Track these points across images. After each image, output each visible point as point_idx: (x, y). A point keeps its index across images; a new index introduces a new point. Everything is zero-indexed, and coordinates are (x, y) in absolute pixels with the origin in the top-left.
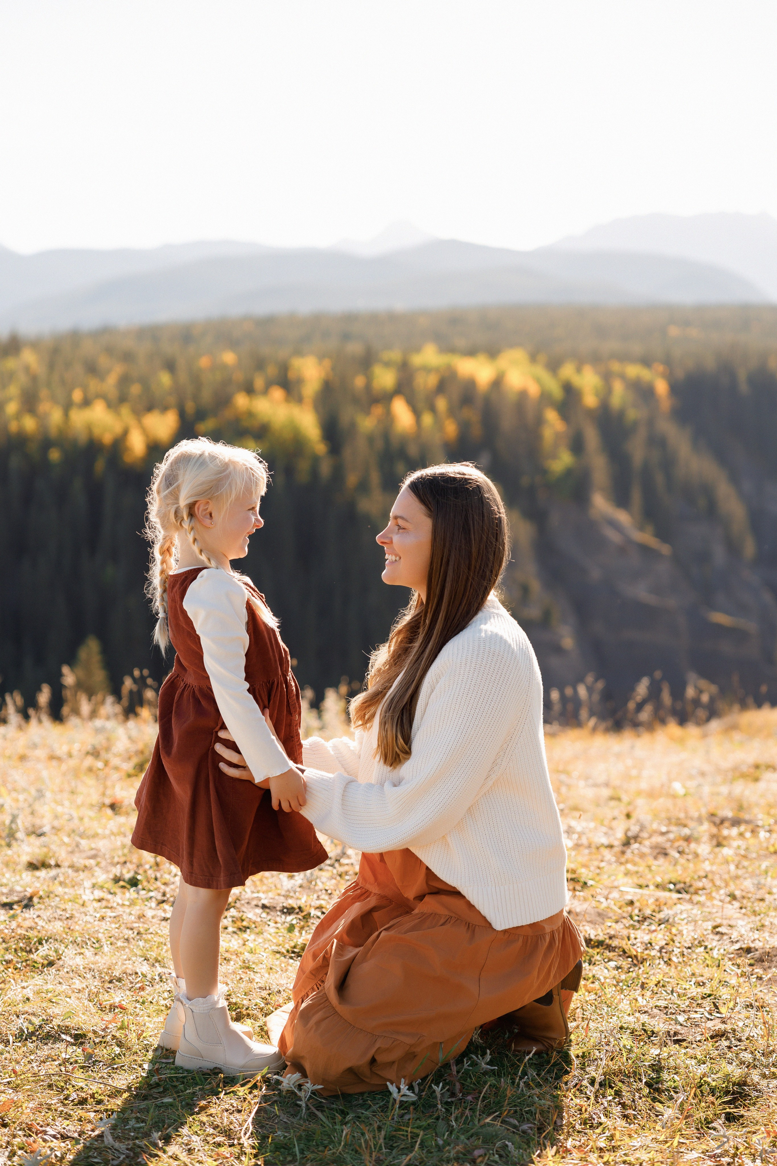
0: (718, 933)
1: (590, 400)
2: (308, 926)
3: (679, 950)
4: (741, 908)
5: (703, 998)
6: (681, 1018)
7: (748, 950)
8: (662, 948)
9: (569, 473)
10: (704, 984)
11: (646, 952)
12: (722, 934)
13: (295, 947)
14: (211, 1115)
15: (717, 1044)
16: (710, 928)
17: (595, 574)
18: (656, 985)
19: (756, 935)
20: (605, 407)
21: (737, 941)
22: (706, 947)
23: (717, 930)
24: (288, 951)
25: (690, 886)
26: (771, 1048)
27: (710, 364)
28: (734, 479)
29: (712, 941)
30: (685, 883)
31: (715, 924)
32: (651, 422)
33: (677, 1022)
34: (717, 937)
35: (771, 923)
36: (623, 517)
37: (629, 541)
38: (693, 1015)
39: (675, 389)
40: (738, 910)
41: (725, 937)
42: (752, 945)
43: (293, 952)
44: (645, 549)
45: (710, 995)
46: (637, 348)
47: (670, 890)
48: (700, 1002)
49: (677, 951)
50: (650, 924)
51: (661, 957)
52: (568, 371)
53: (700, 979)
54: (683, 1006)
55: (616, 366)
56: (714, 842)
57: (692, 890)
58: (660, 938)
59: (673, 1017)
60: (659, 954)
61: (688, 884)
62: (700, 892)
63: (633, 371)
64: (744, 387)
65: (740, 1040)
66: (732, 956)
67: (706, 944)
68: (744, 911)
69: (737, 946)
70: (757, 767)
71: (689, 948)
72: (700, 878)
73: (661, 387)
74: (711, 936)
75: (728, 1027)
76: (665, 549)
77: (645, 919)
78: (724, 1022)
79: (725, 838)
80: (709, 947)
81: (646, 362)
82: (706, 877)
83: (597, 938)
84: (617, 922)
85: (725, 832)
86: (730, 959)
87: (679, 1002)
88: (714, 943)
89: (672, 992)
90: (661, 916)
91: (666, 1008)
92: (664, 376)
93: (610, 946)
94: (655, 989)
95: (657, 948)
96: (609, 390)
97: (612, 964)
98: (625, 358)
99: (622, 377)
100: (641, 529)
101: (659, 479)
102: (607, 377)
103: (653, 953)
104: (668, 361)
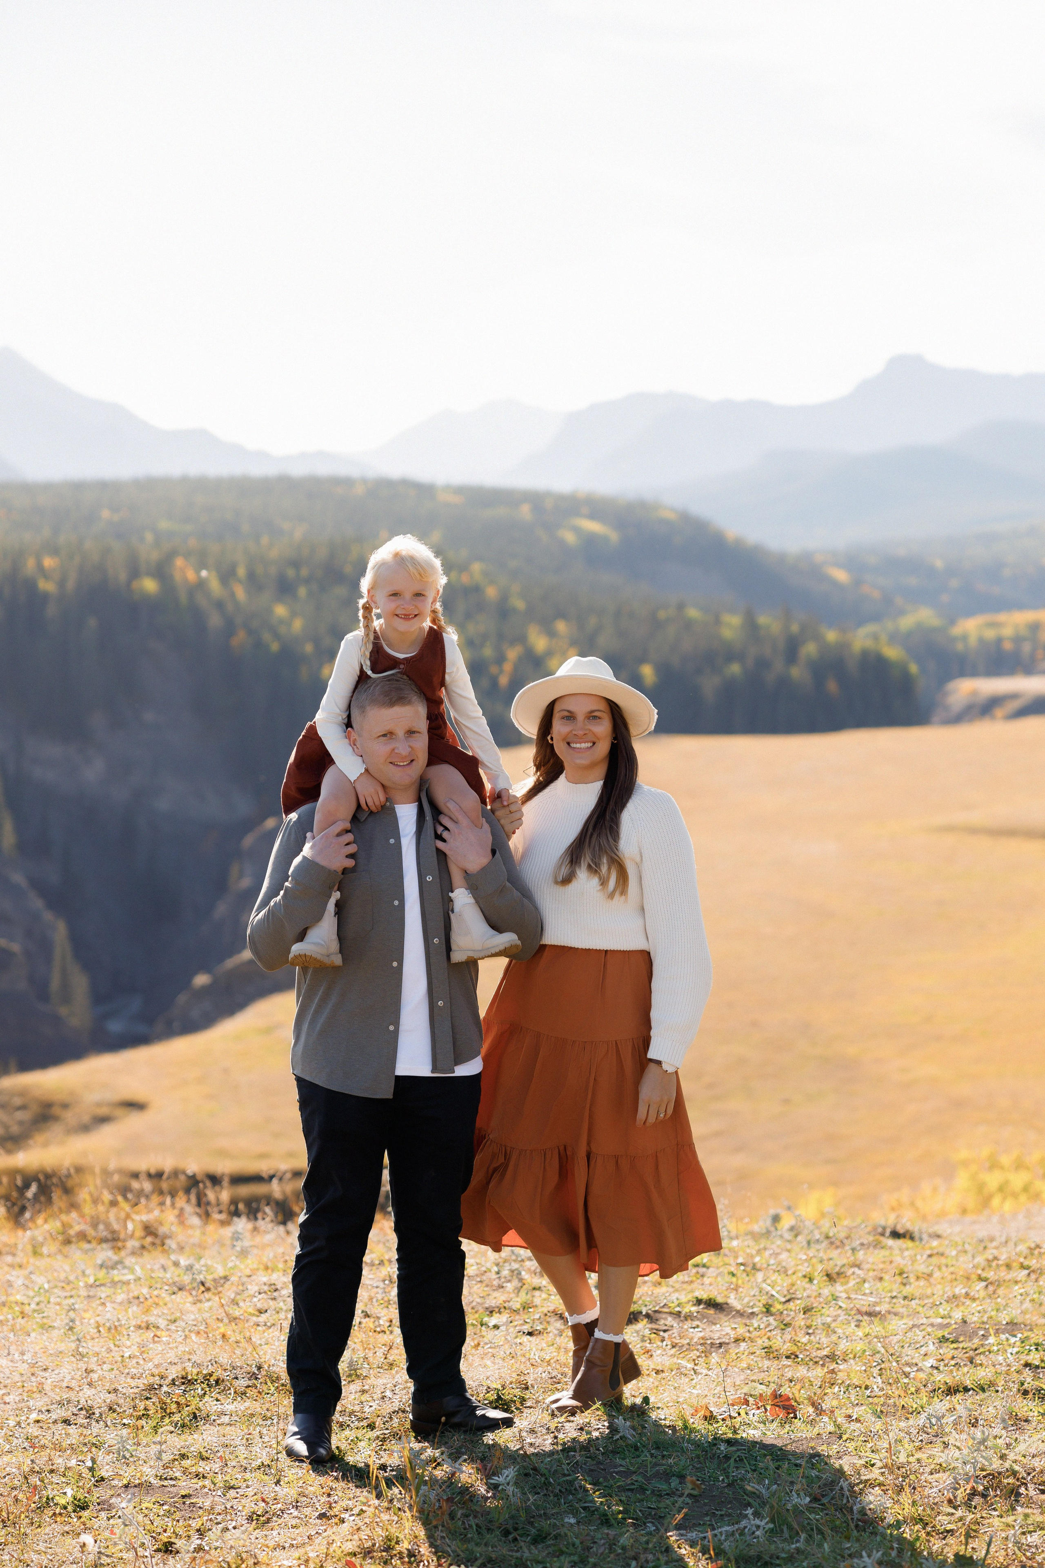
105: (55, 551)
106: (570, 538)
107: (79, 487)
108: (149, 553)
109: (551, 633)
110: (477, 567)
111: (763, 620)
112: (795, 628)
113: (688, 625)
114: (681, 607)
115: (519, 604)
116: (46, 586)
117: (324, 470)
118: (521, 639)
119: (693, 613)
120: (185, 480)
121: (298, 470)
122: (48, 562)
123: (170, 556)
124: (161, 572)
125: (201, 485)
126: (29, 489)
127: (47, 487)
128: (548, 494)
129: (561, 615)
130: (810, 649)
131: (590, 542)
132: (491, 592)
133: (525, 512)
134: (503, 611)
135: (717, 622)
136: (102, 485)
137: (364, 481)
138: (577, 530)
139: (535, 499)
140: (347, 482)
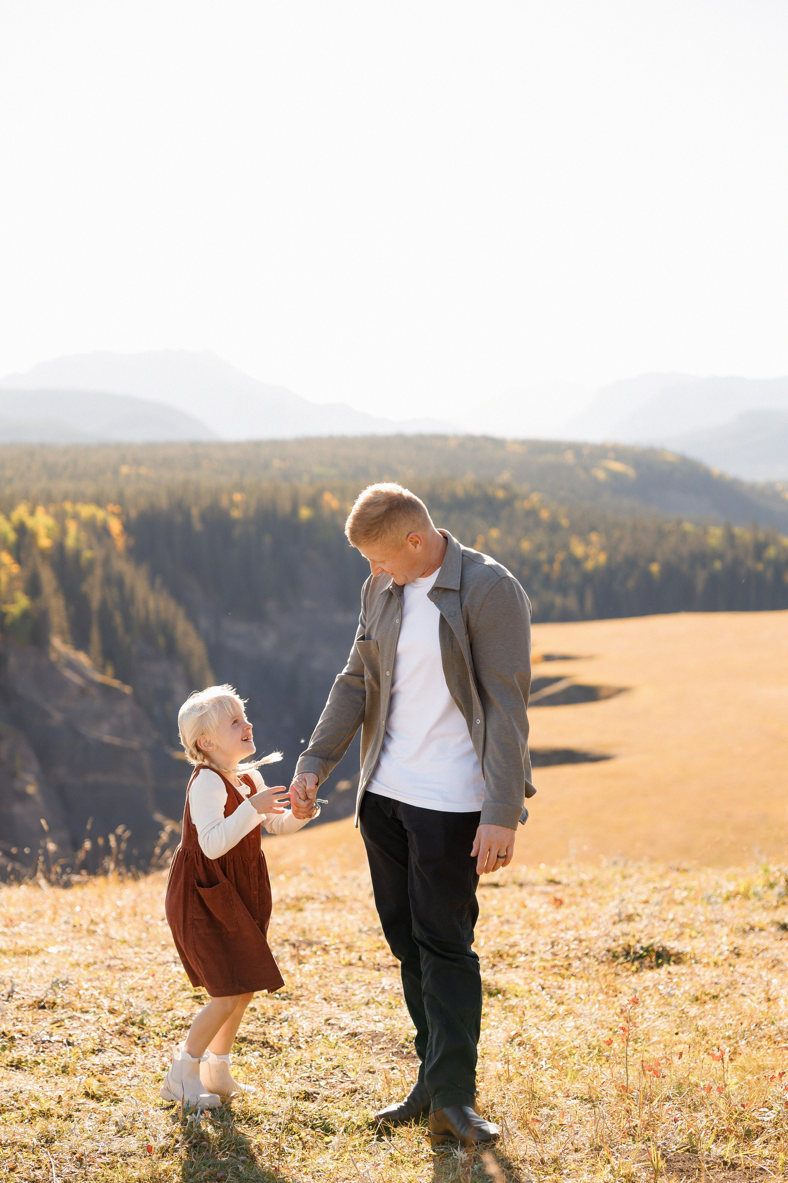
0: (329, 1024)
1: (44, 542)
2: (15, 1046)
3: (303, 1039)
4: (339, 1006)
5: (334, 1069)
6: (323, 1083)
7: (355, 1035)
8: (291, 1039)
9: (25, 615)
10: (331, 1059)
11: (280, 1042)
12: (333, 1024)
13: (12, 1062)
14: (19, 1173)
15: (353, 1098)
16: (323, 1021)
17: (57, 717)
18: (296, 1064)
19: (358, 1023)
20: (60, 546)
21: (345, 1029)
22: (323, 1035)
23: (328, 1022)
24: (7, 1065)
25: (292, 994)
26: (392, 1096)
27: (164, 502)
28: (192, 616)
29: (326, 1030)
30: (287, 992)
31: (325, 1018)
32: (107, 562)
33: (320, 1086)
34: (329, 1028)
35: (366, 1014)
36: (82, 658)
37: (91, 682)
38: (330, 1081)
39: (127, 528)
40: (337, 1008)
41: (336, 1027)
42: (357, 1031)
43: (12, 1066)
44: (105, 689)
45: (338, 1067)
46: (90, 489)
47: (277, 999)
48: (332, 1071)
49: (302, 1040)
50: (274, 1023)
51: (291, 1045)
52: (21, 512)
53: (328, 1056)
54: (322, 1075)
55: (68, 507)
56: (296, 961)
57: (293, 997)
58: (286, 1031)
59: (317, 1083)
60: (289, 1044)
61: (290, 993)
62: (301, 998)
63: (86, 511)
64: (198, 526)
65: (368, 1093)
66: (344, 1039)
67: (323, 1032)
68: (341, 1008)
69: (346, 1032)
70: (298, 899)
71: (311, 1037)
72: (297, 987)
73: (115, 526)
74: (325, 1027)
75: (358, 1086)
76: (127, 690)
77: (269, 1019)
78: (353, 1083)
79: (304, 957)
80: (325, 1034)
81: (99, 501)
82: (301, 987)
83: (240, 1035)
84: (248, 1024)
85: (302, 953)
86: (343, 1042)
87: (317, 1073)
88: (329, 1032)
89: (311, 1066)
90: (282, 1017)
91: (308, 1077)
92: (118, 515)
93: (252, 1040)
94: (295, 1067)
95: (287, 1039)
96: (64, 531)
97: (257, 1053)
98: (78, 498)
99: (76, 516)
100: (102, 670)
101: (118, 619)
102: (61, 518)
103: (285, 1043)
104: (121, 500)
105: (240, 488)
106: (601, 475)
107: (258, 444)
108: (306, 489)
109: (587, 543)
110: (535, 497)
111: (738, 531)
112: (761, 536)
113: (684, 536)
114: (679, 523)
115: (564, 522)
116: (236, 514)
117: (428, 429)
118: (566, 547)
119: (688, 527)
120: (331, 440)
121: (411, 429)
122: (238, 497)
123: (320, 493)
124: (314, 503)
125: (343, 442)
126: (223, 446)
127: (237, 445)
128: (586, 445)
129: (593, 528)
130: (771, 552)
131: (616, 476)
132: (545, 515)
133: (569, 457)
134: (554, 527)
135: (706, 532)
136: (275, 444)
137: (456, 437)
138: (607, 470)
139: (576, 448)
140: (444, 438)
